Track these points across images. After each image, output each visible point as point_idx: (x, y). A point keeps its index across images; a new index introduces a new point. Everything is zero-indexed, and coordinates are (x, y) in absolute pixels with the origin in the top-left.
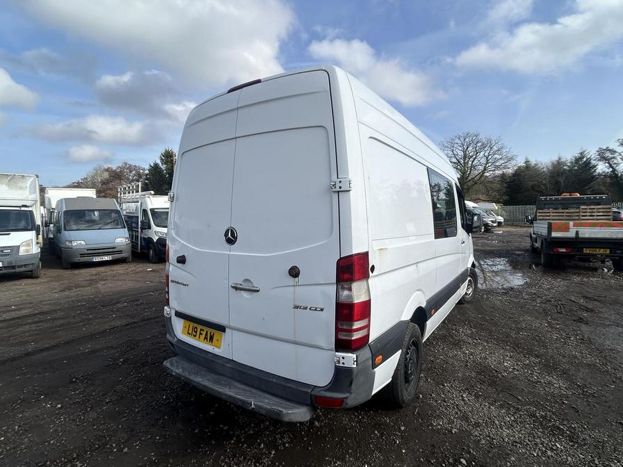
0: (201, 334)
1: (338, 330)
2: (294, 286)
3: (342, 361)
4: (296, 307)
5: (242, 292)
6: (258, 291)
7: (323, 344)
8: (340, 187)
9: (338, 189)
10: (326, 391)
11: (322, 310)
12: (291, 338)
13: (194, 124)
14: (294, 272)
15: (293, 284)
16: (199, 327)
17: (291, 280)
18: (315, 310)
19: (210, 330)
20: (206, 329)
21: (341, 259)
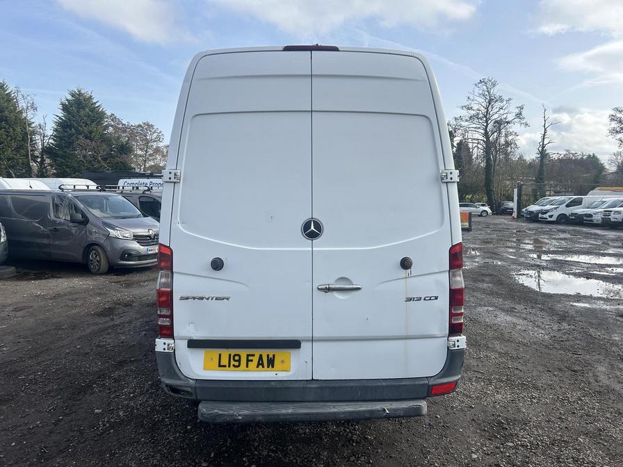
0: (248, 361)
1: (451, 315)
2: (406, 278)
3: (457, 344)
4: (409, 300)
5: (336, 294)
6: (359, 289)
7: (437, 333)
8: (451, 179)
9: (449, 180)
10: (441, 378)
11: (436, 298)
12: (402, 333)
13: (205, 79)
14: (406, 264)
15: (404, 276)
16: (243, 353)
17: (403, 273)
18: (430, 299)
19: (265, 353)
20: (257, 352)
21: (453, 247)
